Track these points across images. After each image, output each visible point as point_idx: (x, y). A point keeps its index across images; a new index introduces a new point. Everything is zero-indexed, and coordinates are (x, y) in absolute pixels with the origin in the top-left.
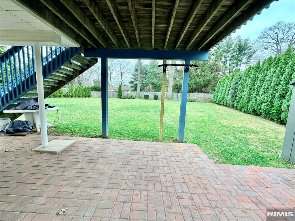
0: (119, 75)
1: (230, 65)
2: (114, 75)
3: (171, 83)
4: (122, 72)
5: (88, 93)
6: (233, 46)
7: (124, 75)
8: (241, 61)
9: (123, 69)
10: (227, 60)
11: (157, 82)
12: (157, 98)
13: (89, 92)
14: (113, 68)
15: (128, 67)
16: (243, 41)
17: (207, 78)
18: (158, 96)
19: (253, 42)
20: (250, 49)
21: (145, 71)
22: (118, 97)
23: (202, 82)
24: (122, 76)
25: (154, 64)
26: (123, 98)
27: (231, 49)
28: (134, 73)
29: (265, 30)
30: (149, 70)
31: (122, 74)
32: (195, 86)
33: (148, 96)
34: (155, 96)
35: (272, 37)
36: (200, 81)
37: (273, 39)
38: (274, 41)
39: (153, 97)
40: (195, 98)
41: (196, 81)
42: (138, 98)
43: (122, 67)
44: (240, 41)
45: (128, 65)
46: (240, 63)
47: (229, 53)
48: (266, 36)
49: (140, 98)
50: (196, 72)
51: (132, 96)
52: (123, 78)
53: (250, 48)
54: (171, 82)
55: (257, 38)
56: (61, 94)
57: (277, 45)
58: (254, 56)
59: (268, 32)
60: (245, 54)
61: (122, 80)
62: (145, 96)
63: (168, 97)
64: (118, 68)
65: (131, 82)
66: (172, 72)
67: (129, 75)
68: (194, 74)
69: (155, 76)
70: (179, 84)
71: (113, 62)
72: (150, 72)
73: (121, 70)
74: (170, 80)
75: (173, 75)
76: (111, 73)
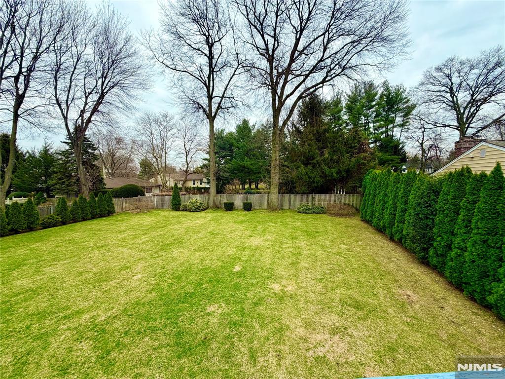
0: (181, 155)
1: (375, 129)
3: (275, 177)
4: (187, 149)
5: (106, 207)
6: (376, 97)
7: (191, 154)
8: (393, 121)
9: (189, 143)
10: (370, 121)
11: (251, 164)
12: (251, 208)
13: (108, 206)
14: (169, 143)
15: (197, 140)
16: (393, 90)
17: (343, 167)
18: (251, 205)
19: (410, 91)
20: (406, 102)
21: (228, 147)
22: (173, 209)
23: (335, 174)
24: (186, 157)
26: (183, 210)
27: (374, 103)
29: (429, 70)
30: (236, 145)
31: (186, 152)
32: (323, 181)
33: (232, 204)
34: (245, 204)
35: (442, 83)
36: (332, 173)
37: (444, 86)
38: (444, 88)
39: (242, 206)
40: (325, 204)
41: (323, 172)
42: (212, 208)
43: (186, 139)
44: (387, 89)
45: (196, 137)
46: (392, 125)
47: (373, 109)
48: (432, 81)
49: (216, 207)
50: (322, 154)
51: (200, 207)
52: (189, 159)
53: (406, 100)
54: (276, 175)
55: (416, 84)
56: (32, 223)
57: (451, 96)
58: (414, 112)
59: (435, 74)
60: (399, 110)
61: (188, 164)
62: (225, 204)
63: (271, 204)
64: (179, 143)
65: (204, 166)
66: (276, 156)
67: (200, 154)
68: (318, 158)
69: (247, 154)
70: (291, 178)
71: (169, 133)
72: (238, 147)
73: (186, 146)
74: (273, 171)
75: (278, 162)
76: (166, 153)
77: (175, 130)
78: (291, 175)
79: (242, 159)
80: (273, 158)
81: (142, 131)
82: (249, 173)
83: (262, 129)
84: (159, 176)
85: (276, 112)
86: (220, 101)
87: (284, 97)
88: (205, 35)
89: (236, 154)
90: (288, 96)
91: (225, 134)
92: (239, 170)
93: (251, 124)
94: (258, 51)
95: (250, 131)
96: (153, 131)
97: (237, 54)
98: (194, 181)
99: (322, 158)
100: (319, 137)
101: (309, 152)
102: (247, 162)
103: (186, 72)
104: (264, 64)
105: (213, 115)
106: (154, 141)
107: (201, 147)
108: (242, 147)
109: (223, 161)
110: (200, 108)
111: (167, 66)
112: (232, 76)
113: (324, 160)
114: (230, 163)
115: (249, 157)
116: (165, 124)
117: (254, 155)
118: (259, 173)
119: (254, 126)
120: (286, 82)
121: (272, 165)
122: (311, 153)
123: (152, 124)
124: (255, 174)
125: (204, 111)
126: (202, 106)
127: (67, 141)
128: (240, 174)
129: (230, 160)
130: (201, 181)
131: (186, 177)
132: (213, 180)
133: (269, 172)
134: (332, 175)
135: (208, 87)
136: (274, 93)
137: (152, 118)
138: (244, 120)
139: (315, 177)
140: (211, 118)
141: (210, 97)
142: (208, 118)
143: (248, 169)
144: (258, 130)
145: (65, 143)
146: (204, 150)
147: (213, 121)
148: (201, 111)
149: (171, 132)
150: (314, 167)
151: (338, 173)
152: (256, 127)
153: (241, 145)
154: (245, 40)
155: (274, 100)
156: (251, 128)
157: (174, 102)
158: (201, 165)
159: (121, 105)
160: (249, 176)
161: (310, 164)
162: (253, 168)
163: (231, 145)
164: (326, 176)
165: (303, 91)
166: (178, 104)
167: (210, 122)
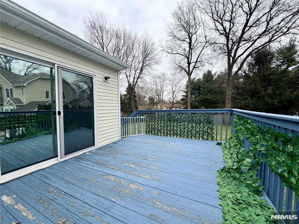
0: (170, 94)
2: (165, 95)
7: (175, 93)
9: (175, 87)
11: (213, 98)
14: (165, 88)
15: (179, 85)
21: (197, 88)
23: (277, 104)
24: (173, 95)
25: (207, 79)
28: (185, 90)
30: (203, 86)
31: (173, 92)
41: (266, 102)
43: (173, 85)
50: (266, 90)
52: (174, 96)
54: (229, 104)
61: (174, 99)
63: (225, 121)
64: (170, 87)
65: (183, 100)
66: (229, 93)
67: (180, 93)
68: (263, 93)
69: (210, 91)
70: (240, 106)
71: (165, 83)
72: (204, 88)
73: (173, 89)
74: (227, 102)
75: (230, 96)
76: (163, 93)
77: (168, 81)
78: (240, 104)
79: (206, 95)
80: (227, 94)
81: (152, 83)
82: (211, 103)
83: (221, 75)
84: (159, 105)
85: (230, 67)
86: (194, 64)
87: (236, 57)
88: (187, 32)
89: (202, 92)
90: (239, 57)
91: (196, 80)
92: (204, 101)
93: (213, 73)
94: (219, 32)
95: (213, 77)
96: (157, 83)
97: (205, 37)
98: (176, 108)
99: (266, 93)
100: (265, 79)
101: (255, 89)
102: (210, 97)
103: (177, 53)
104: (222, 40)
105: (190, 72)
106: (158, 88)
107: (181, 89)
108: (207, 87)
109: (194, 96)
110: (183, 69)
111: (169, 53)
112: (202, 50)
113: (267, 94)
114: (198, 97)
115: (211, 93)
116: (163, 78)
117: (214, 92)
118: (218, 103)
119: (215, 74)
120: (238, 47)
121: (226, 98)
122: (256, 90)
123: (157, 79)
124: (215, 104)
125: (186, 71)
126: (184, 68)
127: (126, 90)
128: (204, 104)
129: (198, 96)
130: (180, 108)
131: (172, 105)
132: (189, 107)
133: (224, 102)
134: (274, 104)
135: (188, 59)
136: (229, 55)
137: (157, 76)
138: (209, 71)
139: (259, 105)
140: (189, 74)
141: (189, 64)
142: (187, 74)
143: (210, 101)
144: (219, 76)
145: (126, 91)
146: (183, 91)
147: (190, 76)
148: (183, 71)
149: (166, 82)
150: (259, 99)
151: (279, 103)
152: (217, 74)
153: (206, 86)
154: (210, 28)
155: (229, 60)
156: (213, 75)
157: (170, 69)
158: (181, 99)
159: (147, 73)
160: (211, 105)
161: (256, 97)
162: (214, 100)
163: (200, 87)
164: (269, 105)
165: (251, 50)
166: (172, 69)
167: (189, 77)
